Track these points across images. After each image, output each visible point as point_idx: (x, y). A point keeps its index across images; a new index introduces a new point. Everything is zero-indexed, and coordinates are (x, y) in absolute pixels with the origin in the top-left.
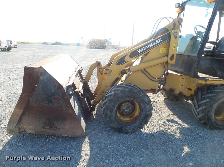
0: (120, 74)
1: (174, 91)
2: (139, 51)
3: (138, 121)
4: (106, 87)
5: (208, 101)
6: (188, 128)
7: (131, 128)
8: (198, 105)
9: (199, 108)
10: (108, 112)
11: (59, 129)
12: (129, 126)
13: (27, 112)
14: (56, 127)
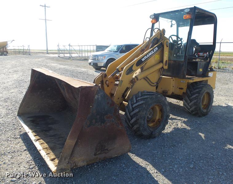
0: (129, 84)
1: (167, 93)
2: (143, 60)
3: (162, 124)
4: (119, 98)
5: (197, 95)
6: (187, 121)
7: (158, 131)
8: (190, 100)
9: (191, 102)
10: (142, 121)
11: (110, 150)
12: (156, 131)
13: (80, 141)
14: (107, 149)
